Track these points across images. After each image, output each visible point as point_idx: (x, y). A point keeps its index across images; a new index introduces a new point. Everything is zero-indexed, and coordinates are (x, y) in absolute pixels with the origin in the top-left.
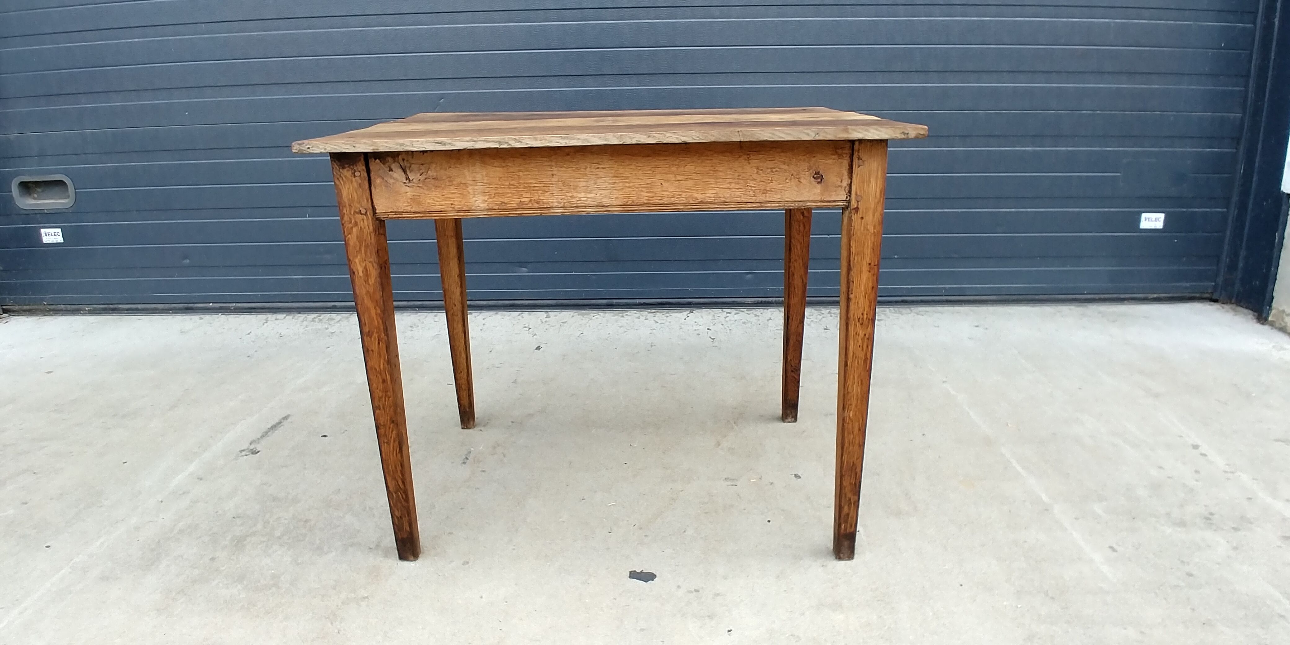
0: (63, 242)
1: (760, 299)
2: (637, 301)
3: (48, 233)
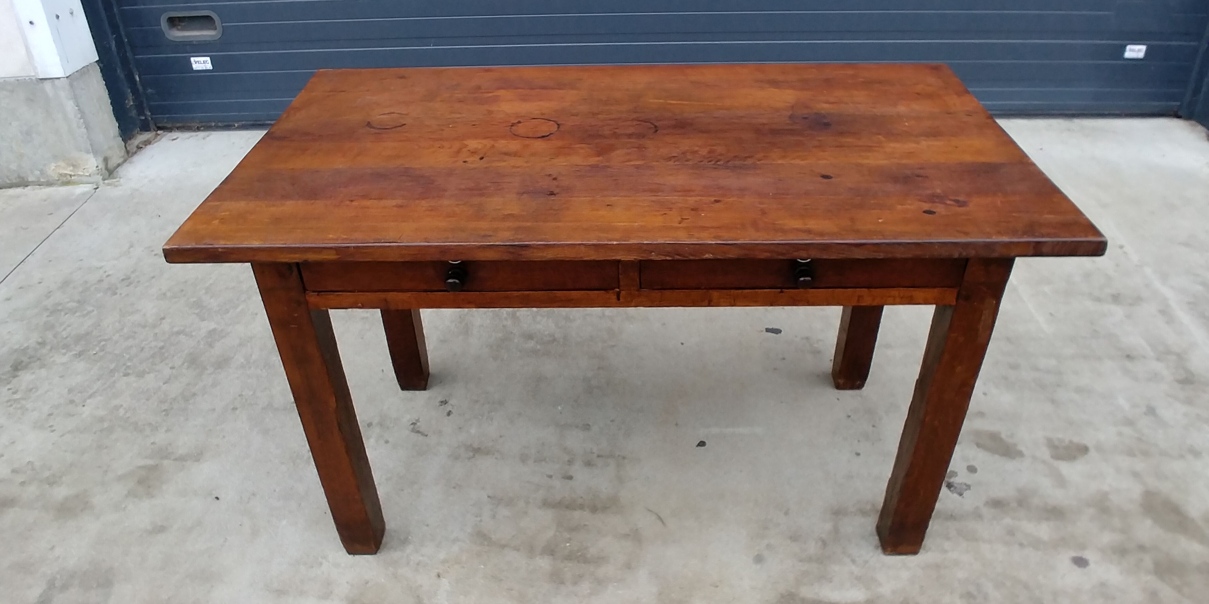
0: (212, 68)
3: (198, 61)
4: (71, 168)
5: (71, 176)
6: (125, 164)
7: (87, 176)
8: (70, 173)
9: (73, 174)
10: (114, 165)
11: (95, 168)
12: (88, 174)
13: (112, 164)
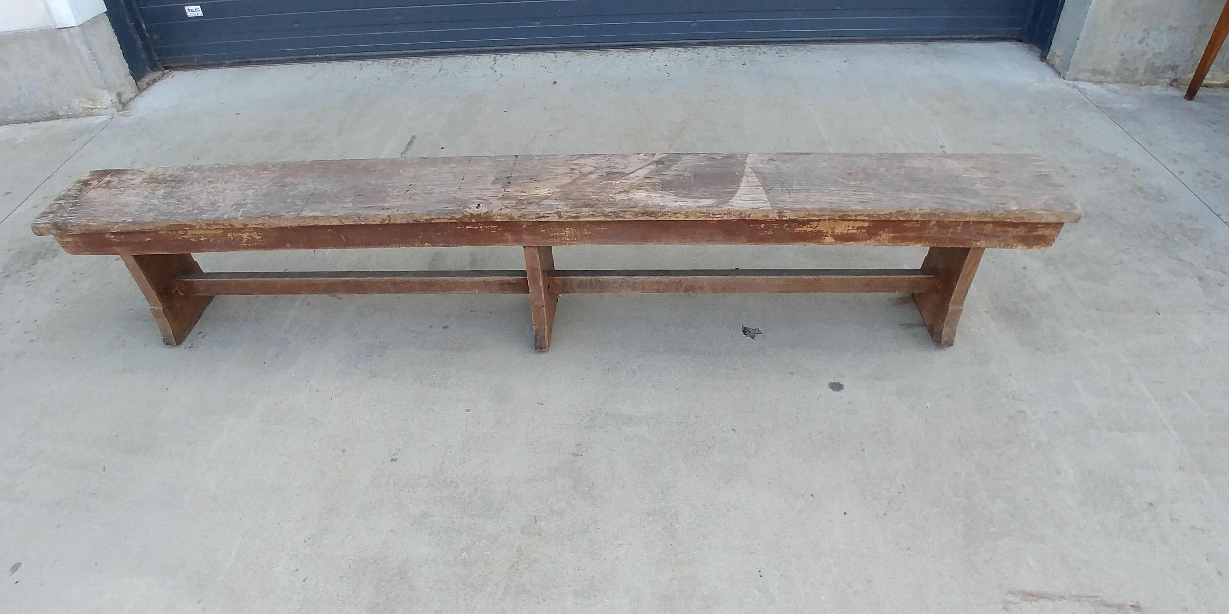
0: (203, 15)
1: (701, 41)
2: (617, 44)
3: (191, 9)
4: (91, 102)
5: (92, 109)
6: (136, 98)
7: (105, 109)
8: (91, 107)
9: (93, 108)
10: (127, 100)
11: (110, 102)
12: (105, 107)
13: (125, 98)
